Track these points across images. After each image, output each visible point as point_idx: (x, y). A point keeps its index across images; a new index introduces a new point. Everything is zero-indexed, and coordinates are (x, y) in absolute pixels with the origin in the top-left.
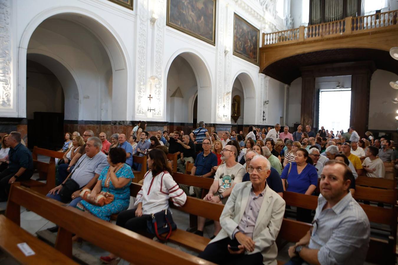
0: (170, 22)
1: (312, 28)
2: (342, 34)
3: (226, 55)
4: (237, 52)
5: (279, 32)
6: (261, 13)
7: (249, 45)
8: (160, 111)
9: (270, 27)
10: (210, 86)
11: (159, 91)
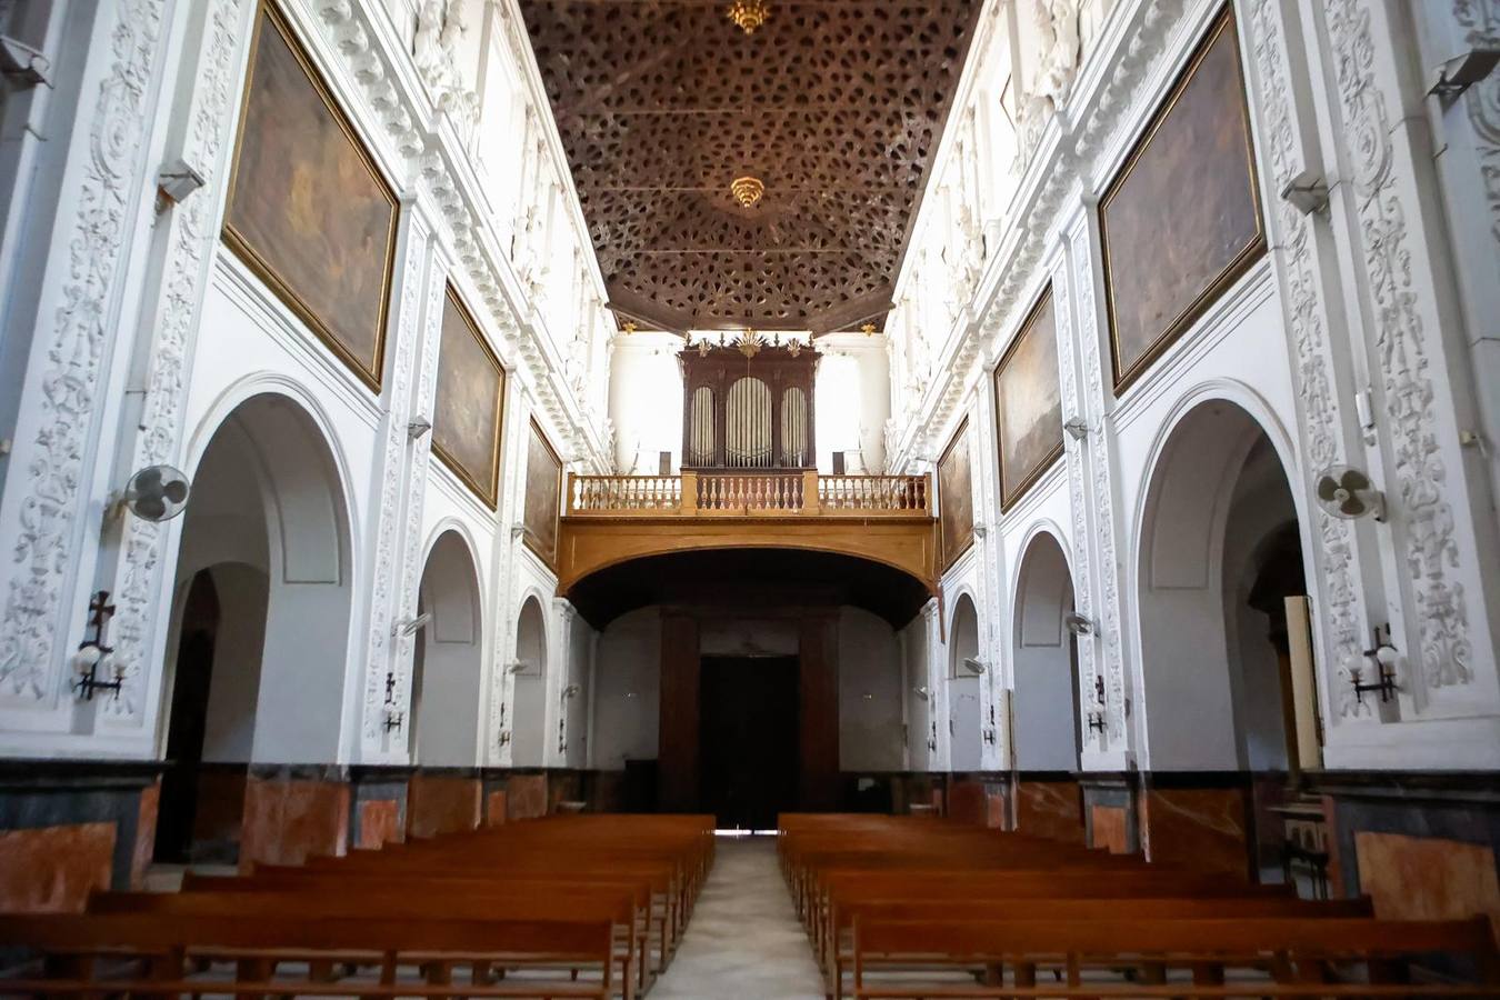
2: (798, 512)
3: (512, 541)
4: (528, 533)
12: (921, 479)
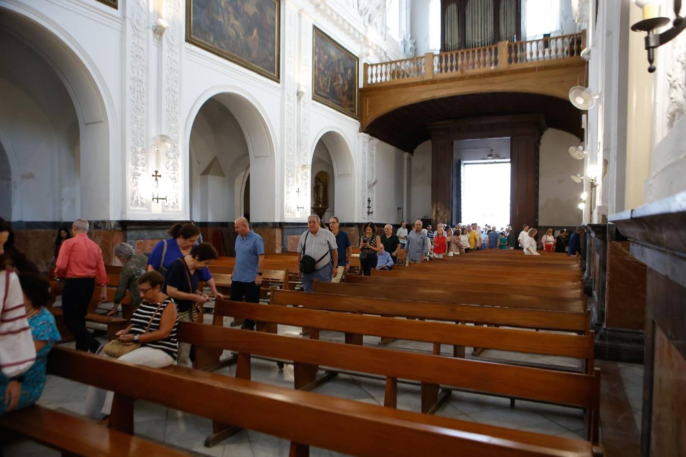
0: (192, 36)
1: (446, 56)
2: (494, 69)
3: (299, 99)
4: (320, 95)
5: (391, 63)
6: (361, 29)
7: (341, 83)
8: (177, 201)
9: (376, 53)
10: (272, 155)
11: (173, 164)
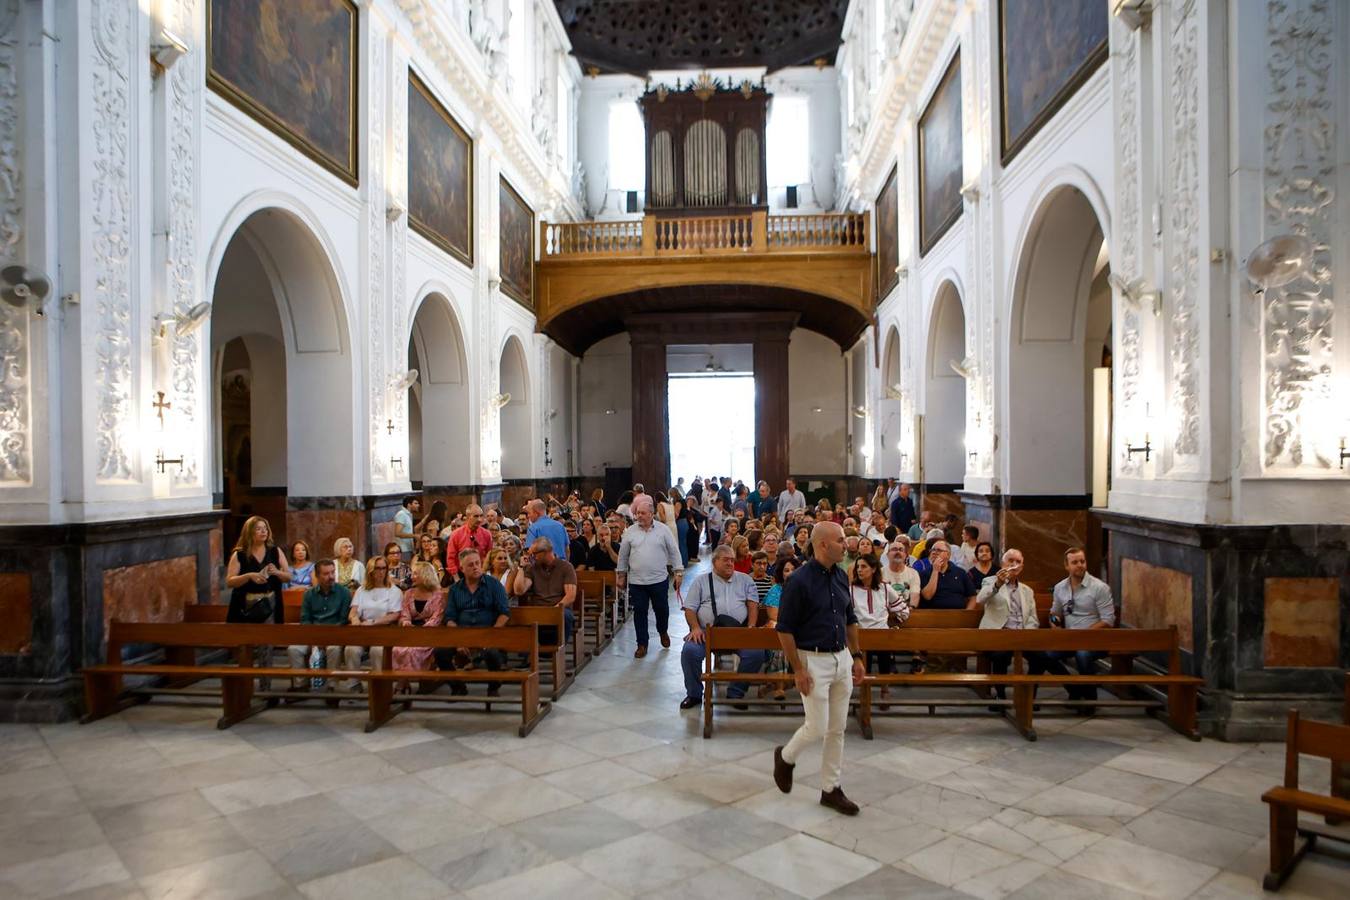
0: (412, 217)
2: (747, 252)
3: (490, 292)
4: (505, 282)
6: (541, 167)
12: (861, 217)
